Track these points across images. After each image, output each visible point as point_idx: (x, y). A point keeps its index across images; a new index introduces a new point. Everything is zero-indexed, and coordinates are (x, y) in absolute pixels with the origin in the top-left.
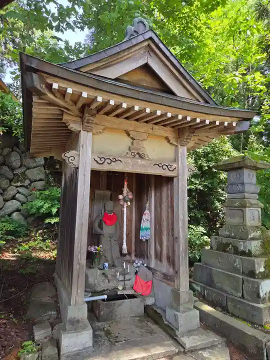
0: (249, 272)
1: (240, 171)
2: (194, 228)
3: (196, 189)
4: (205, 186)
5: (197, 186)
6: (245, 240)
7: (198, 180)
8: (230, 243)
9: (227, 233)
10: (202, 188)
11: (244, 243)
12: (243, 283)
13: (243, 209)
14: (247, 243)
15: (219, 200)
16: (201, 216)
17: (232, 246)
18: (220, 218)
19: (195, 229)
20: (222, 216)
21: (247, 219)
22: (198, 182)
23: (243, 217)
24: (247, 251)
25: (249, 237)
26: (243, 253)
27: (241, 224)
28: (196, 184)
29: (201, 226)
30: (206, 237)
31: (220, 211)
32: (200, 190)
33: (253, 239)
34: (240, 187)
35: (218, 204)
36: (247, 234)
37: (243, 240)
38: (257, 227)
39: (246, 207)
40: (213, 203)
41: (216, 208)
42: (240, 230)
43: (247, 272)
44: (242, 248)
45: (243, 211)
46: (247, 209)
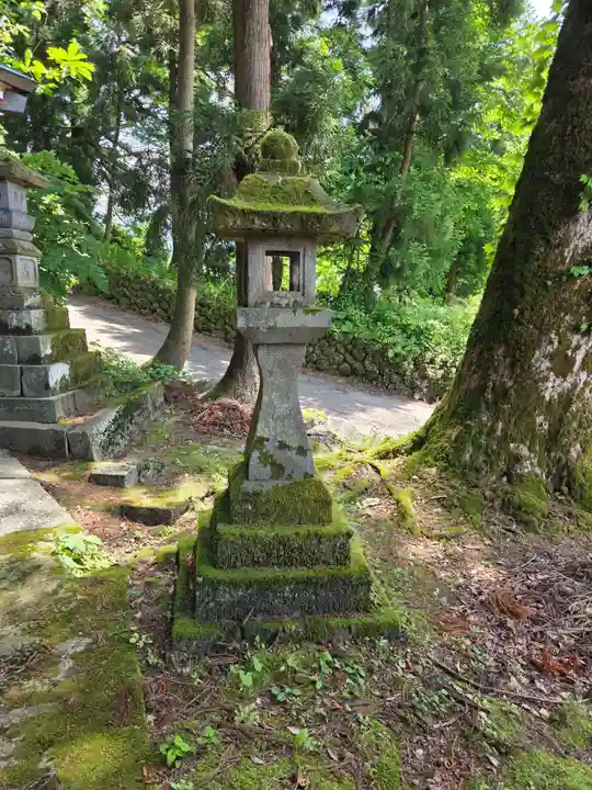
0: (30, 357)
6: (19, 309)
11: (17, 314)
12: (22, 375)
13: (10, 257)
14: (24, 313)
21: (19, 275)
23: (12, 271)
24: (24, 327)
25: (25, 304)
26: (18, 331)
27: (9, 284)
33: (30, 308)
36: (21, 299)
37: (14, 310)
38: (34, 289)
39: (16, 253)
42: (8, 294)
43: (27, 358)
44: (15, 323)
45: (10, 261)
46: (18, 257)
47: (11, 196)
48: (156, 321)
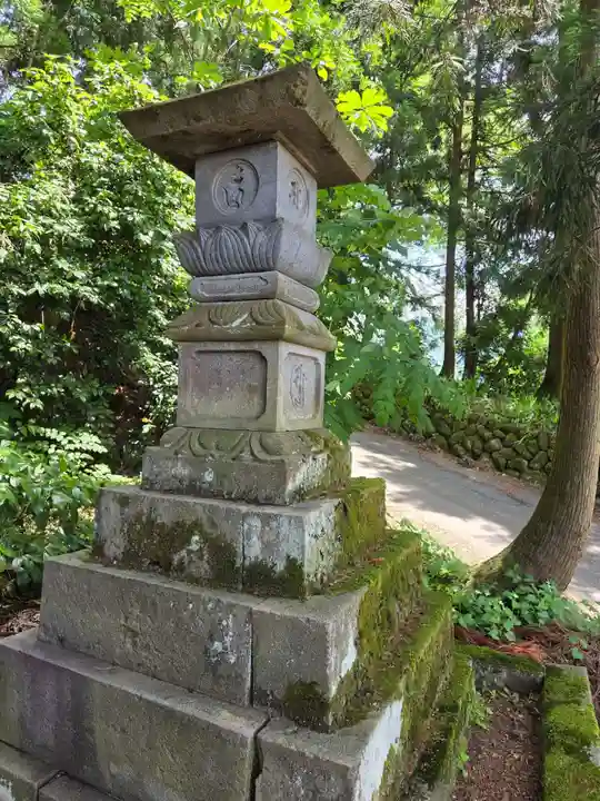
0: (290, 688)
1: (255, 157)
2: (59, 438)
3: (74, 297)
4: (109, 293)
5: (76, 286)
6: (269, 502)
7: (82, 268)
8: (196, 526)
9: (182, 470)
10: (95, 299)
11: (266, 519)
12: (257, 770)
13: (266, 349)
15: (155, 347)
16: (93, 399)
17: (205, 538)
18: (155, 404)
19: (64, 442)
20: (161, 396)
21: (280, 399)
22: (80, 274)
24: (280, 567)
25: (290, 487)
26: (260, 580)
27: (252, 426)
28: (73, 279)
29: (86, 430)
30: (103, 468)
31: (155, 382)
32: (88, 303)
33: (300, 494)
34: (258, 238)
35: (150, 359)
36: (281, 472)
37: (256, 502)
38: (311, 434)
39: (277, 338)
40: (136, 354)
41: (143, 371)
42: (246, 455)
43: (280, 694)
44: (254, 551)
45: (263, 359)
46: (285, 349)
47: (283, 188)
48: (433, 449)
